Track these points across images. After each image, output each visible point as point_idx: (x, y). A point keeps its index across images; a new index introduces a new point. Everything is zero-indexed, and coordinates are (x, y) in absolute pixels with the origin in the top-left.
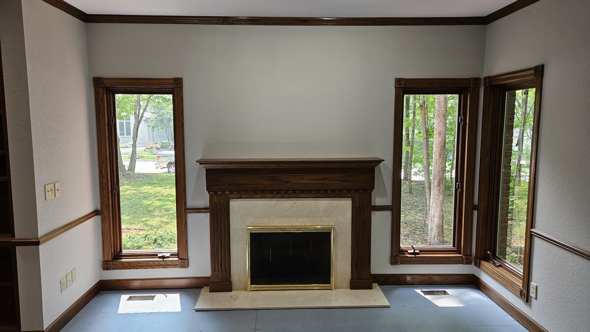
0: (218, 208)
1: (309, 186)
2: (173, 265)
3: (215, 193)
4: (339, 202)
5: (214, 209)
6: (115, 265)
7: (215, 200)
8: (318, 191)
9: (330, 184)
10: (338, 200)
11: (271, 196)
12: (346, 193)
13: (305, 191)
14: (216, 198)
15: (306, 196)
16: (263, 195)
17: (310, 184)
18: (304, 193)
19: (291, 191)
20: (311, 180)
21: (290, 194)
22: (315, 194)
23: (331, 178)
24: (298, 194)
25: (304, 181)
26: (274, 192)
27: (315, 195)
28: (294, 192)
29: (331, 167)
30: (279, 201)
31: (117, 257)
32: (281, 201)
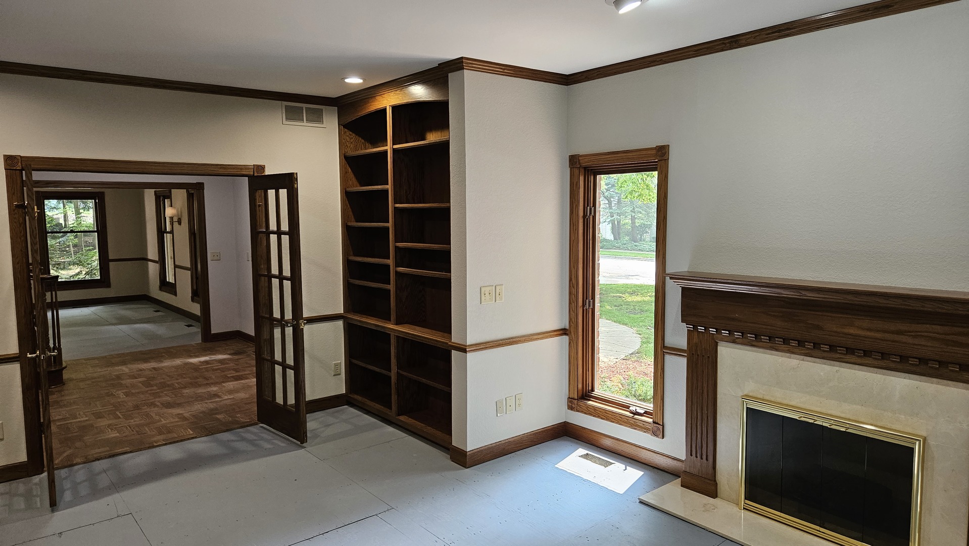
0: (699, 353)
1: (865, 342)
2: (645, 428)
3: (695, 327)
4: (940, 387)
5: (693, 354)
6: (580, 406)
7: (695, 339)
8: (884, 355)
9: (914, 344)
10: (938, 383)
11: (787, 349)
12: (956, 371)
13: (856, 351)
14: (697, 336)
15: (859, 360)
16: (772, 345)
17: (867, 338)
18: (854, 355)
19: (826, 347)
20: (869, 330)
21: (824, 351)
22: (878, 359)
23: (917, 332)
24: (840, 353)
25: (852, 331)
26: (793, 342)
27: (879, 361)
28: (833, 348)
29: (917, 308)
30: (803, 360)
31: (586, 396)
32: (807, 361)
